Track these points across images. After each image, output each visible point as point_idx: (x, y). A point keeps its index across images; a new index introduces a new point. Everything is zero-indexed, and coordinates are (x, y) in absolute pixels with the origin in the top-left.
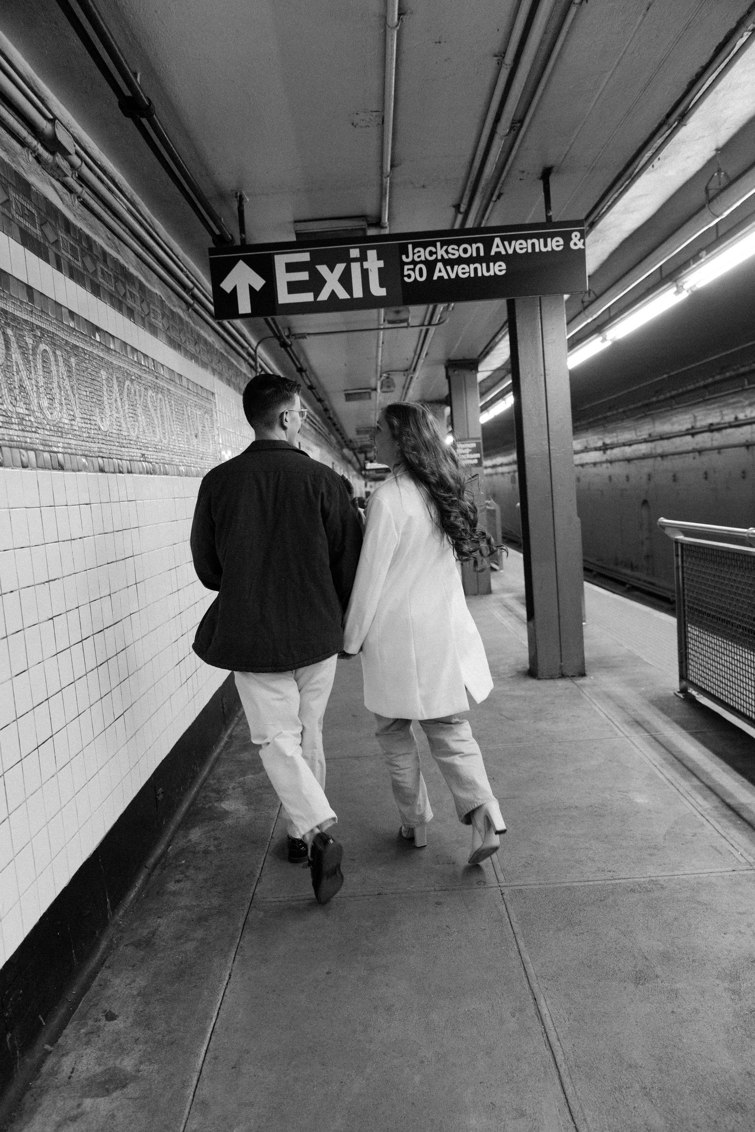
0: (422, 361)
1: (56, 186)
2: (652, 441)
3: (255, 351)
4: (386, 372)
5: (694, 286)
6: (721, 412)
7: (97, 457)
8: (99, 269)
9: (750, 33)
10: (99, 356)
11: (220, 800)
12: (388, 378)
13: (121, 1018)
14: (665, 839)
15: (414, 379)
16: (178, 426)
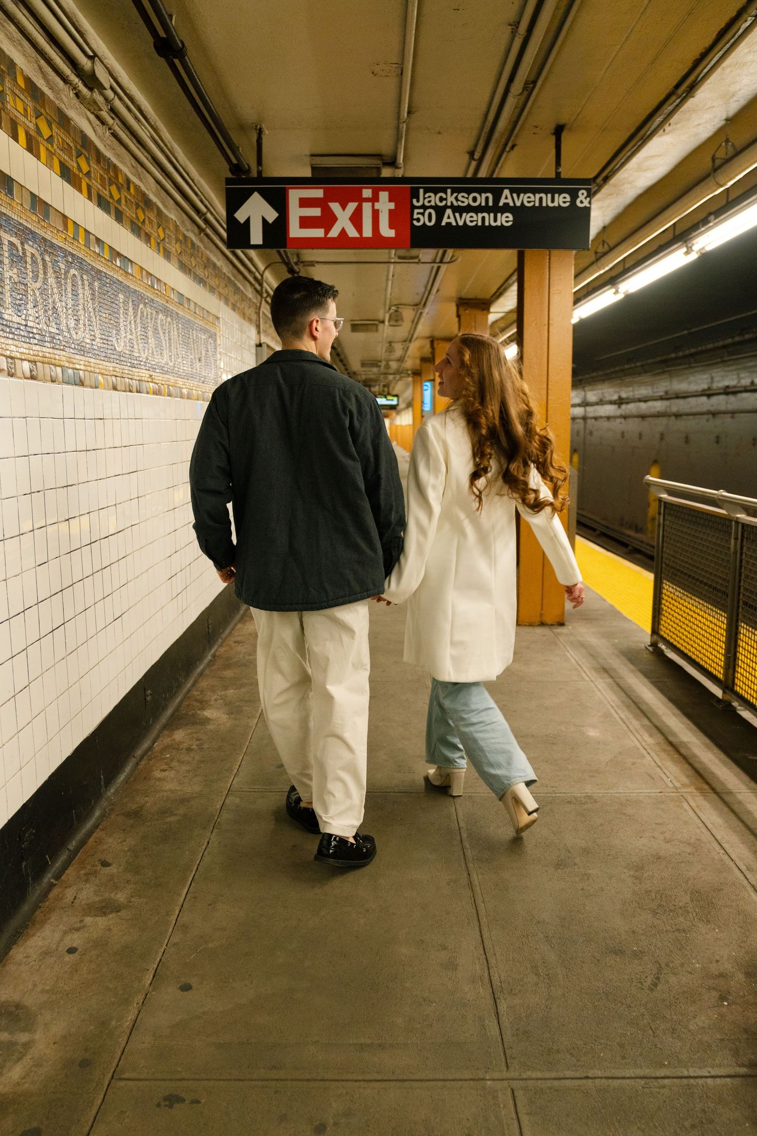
0: (433, 297)
1: (91, 119)
2: (668, 399)
3: (262, 276)
4: (395, 305)
5: (703, 248)
6: (738, 374)
7: (112, 376)
8: (123, 197)
9: (753, 18)
10: (118, 280)
11: (203, 709)
12: (396, 311)
13: (115, 865)
14: (607, 765)
15: (424, 315)
16: (184, 350)
